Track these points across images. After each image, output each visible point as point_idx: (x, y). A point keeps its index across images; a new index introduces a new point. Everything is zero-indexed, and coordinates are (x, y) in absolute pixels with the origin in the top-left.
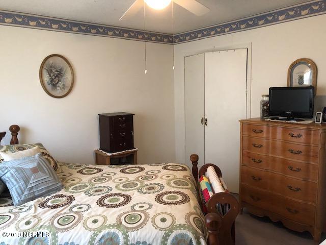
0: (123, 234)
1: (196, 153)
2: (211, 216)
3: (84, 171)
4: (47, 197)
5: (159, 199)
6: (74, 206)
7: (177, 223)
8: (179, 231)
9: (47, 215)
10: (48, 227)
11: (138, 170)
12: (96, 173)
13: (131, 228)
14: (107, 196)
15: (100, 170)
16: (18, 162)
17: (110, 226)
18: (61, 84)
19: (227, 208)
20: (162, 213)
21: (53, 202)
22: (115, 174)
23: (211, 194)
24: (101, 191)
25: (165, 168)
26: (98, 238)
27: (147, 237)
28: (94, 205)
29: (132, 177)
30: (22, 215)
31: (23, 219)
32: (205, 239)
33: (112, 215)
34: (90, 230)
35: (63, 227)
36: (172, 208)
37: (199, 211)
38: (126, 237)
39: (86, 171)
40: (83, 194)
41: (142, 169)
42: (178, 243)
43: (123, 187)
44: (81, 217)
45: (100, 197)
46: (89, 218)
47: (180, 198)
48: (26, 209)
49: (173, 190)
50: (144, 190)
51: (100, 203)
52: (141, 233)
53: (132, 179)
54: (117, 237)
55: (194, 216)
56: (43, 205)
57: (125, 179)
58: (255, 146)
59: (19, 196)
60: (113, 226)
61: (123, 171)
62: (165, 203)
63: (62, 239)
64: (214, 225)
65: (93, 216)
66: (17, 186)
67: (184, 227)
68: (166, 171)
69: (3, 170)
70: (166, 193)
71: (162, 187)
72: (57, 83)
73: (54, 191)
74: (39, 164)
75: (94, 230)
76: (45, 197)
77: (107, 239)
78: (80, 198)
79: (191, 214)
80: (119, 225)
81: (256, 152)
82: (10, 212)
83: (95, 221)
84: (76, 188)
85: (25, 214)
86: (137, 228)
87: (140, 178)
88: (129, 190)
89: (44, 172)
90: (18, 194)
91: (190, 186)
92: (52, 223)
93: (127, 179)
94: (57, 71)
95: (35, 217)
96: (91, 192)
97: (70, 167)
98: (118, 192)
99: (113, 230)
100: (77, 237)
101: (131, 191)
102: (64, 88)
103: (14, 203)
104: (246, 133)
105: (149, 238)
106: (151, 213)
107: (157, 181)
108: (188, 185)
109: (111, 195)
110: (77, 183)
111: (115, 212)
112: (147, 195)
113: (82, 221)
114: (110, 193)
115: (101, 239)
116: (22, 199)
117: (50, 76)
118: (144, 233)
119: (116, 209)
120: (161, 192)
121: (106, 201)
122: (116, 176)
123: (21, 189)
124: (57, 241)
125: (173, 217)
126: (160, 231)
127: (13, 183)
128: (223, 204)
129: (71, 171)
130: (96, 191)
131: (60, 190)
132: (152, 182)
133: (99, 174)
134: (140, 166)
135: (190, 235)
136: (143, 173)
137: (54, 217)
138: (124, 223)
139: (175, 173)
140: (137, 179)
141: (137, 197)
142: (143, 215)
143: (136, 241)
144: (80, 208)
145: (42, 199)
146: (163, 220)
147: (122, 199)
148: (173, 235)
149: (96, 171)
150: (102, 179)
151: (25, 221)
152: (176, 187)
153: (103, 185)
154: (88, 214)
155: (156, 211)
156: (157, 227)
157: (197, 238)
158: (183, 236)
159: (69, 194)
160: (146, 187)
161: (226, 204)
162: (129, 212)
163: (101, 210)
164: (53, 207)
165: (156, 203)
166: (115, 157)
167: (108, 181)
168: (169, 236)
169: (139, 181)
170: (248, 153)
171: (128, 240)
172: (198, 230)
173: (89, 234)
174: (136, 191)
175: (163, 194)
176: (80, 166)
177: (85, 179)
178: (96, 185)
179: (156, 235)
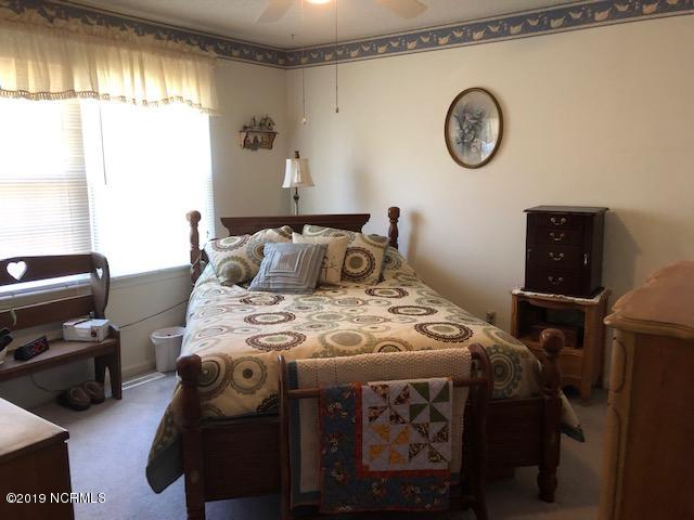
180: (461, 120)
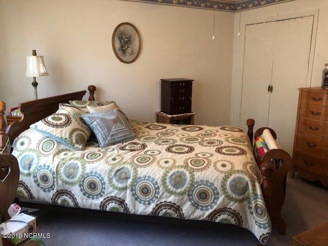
0: (189, 173)
1: (252, 118)
2: (266, 165)
3: (151, 127)
4: (125, 144)
5: (219, 151)
6: (147, 151)
7: (236, 168)
8: (237, 175)
9: (128, 156)
10: (130, 163)
11: (197, 129)
12: (161, 129)
13: (196, 169)
14: (173, 146)
15: (165, 128)
16: (101, 114)
17: (179, 166)
18: (129, 50)
19: (281, 163)
20: (222, 160)
21: (130, 147)
22: (178, 131)
23: (266, 151)
24: (168, 142)
25: (222, 129)
26: (169, 175)
27: (210, 177)
28: (164, 151)
29: (193, 134)
30: (109, 154)
31: (110, 156)
32: (259, 183)
33: (180, 159)
34: (163, 168)
35: (141, 164)
36: (231, 158)
37: (255, 162)
38: (192, 176)
39: (153, 127)
40: (153, 144)
41: (201, 129)
42: (236, 184)
43: (186, 140)
44: (154, 159)
45: (168, 146)
46: (161, 159)
47: (238, 151)
48: (110, 150)
49: (231, 145)
50: (205, 143)
51: (169, 150)
52: (205, 174)
53: (194, 135)
54: (185, 175)
55: (250, 165)
56: (122, 149)
57: (187, 135)
58: (312, 113)
59: (104, 140)
60: (182, 167)
61: (184, 129)
62: (225, 154)
63: (141, 173)
64: (269, 172)
65: (164, 159)
66: (102, 132)
67: (242, 172)
68: (223, 131)
69: (91, 119)
70: (225, 147)
71: (221, 142)
72: (127, 49)
73: (129, 139)
74: (117, 117)
75: (166, 168)
76: (123, 143)
77: (176, 176)
78: (151, 146)
79: (248, 163)
80: (186, 166)
81: (313, 119)
82: (99, 151)
83: (167, 162)
84: (146, 139)
85: (111, 153)
86: (201, 170)
87: (200, 135)
88: (192, 143)
89: (122, 123)
90: (103, 138)
91: (246, 143)
92: (133, 161)
93: (189, 135)
94: (127, 38)
95: (119, 155)
96: (160, 142)
97: (138, 123)
98: (183, 144)
99: (181, 170)
100: (153, 172)
101: (193, 144)
102: (132, 54)
103: (100, 146)
104: (304, 101)
105: (211, 178)
106: (213, 159)
107: (216, 138)
108: (244, 142)
109: (177, 145)
110: (147, 135)
111: (182, 157)
112: (208, 147)
113: (156, 161)
114: (176, 144)
115: (172, 175)
116: (106, 143)
117: (121, 43)
118: (207, 174)
119: (182, 155)
120: (220, 146)
121: (173, 149)
122: (178, 133)
123: (105, 135)
124: (138, 174)
125: (232, 164)
126: (221, 174)
127: (99, 130)
128: (277, 159)
129: (139, 126)
130: (164, 142)
131: (134, 139)
132: (212, 138)
133: (164, 130)
134: (199, 126)
135: (247, 179)
136: (202, 132)
137: (134, 157)
138: (190, 165)
139: (233, 133)
140: (198, 135)
141: (198, 148)
142: (205, 160)
143: (200, 179)
144: (153, 152)
145: (120, 145)
146: (224, 166)
147: (186, 149)
148: (231, 178)
149: (161, 128)
150: (167, 134)
151: (112, 157)
152: (234, 143)
153: (168, 138)
154: (160, 157)
155: (217, 158)
156: (218, 171)
157: (253, 182)
158: (240, 178)
159: (141, 143)
160: (206, 142)
161: (279, 160)
162: (194, 157)
163: (170, 155)
164: (132, 150)
165: (216, 153)
166: (175, 119)
167: (172, 135)
168: (228, 178)
169: (200, 137)
170: (305, 120)
171: (194, 179)
172: (254, 176)
173: (162, 171)
174: (198, 144)
175: (222, 148)
176: (147, 123)
177: (153, 133)
178: (163, 138)
179: (217, 176)
180: (121, 38)
